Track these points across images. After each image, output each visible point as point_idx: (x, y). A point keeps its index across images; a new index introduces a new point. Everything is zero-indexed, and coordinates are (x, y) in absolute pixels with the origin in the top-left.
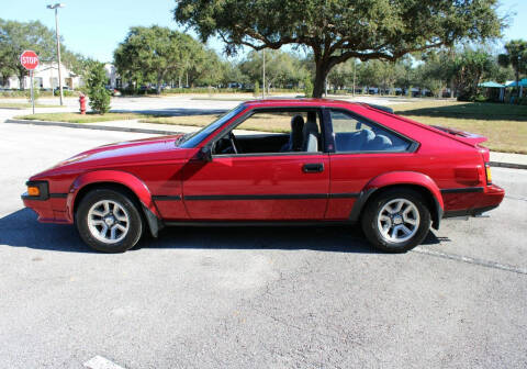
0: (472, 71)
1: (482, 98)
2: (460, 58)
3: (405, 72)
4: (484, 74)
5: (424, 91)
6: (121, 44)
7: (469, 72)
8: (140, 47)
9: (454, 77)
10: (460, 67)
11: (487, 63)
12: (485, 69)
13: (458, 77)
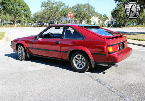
6: (114, 10)
8: (119, 10)
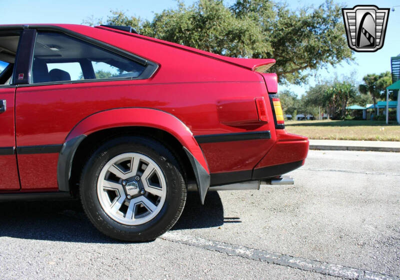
0: (341, 98)
1: (350, 117)
2: (331, 89)
3: (292, 102)
4: (350, 100)
5: (309, 116)
7: (339, 98)
9: (328, 102)
10: (332, 95)
11: (351, 91)
12: (351, 96)
13: (331, 102)
